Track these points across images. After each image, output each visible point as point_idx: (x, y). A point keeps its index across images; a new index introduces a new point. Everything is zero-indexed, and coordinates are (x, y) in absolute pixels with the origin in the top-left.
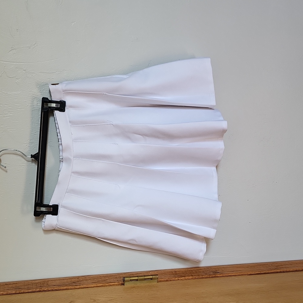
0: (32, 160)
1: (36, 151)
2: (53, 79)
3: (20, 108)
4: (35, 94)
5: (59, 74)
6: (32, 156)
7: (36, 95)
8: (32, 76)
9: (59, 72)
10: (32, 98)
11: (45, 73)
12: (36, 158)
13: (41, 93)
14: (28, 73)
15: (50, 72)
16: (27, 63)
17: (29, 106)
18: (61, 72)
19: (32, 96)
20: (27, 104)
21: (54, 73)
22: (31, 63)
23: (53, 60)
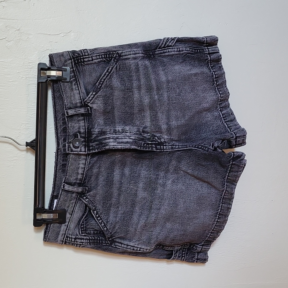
0: (27, 149)
1: (32, 137)
2: (56, 43)
3: (12, 81)
4: (32, 63)
5: (64, 37)
6: (27, 144)
8: (28, 38)
9: (65, 34)
11: (46, 34)
12: (34, 146)
14: (23, 35)
15: (52, 34)
16: (21, 20)
17: (24, 78)
18: (67, 34)
19: (27, 65)
20: (21, 76)
21: (58, 35)
22: (27, 21)
23: (57, 18)
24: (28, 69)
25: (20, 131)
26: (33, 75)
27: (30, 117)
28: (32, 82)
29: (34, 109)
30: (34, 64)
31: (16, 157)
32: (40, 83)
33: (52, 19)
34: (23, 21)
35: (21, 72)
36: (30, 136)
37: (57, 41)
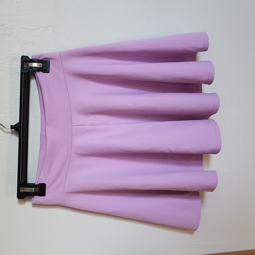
0: (12, 131)
1: (16, 120)
2: (36, 37)
4: (15, 54)
5: (44, 31)
6: (12, 127)
7: (17, 56)
8: (12, 32)
9: (44, 28)
10: (11, 59)
11: (28, 29)
12: (17, 129)
13: (22, 53)
14: (7, 29)
15: (33, 28)
16: (6, 16)
17: (8, 68)
18: (46, 29)
19: (11, 56)
20: (6, 66)
21: (38, 29)
22: (10, 17)
23: (37, 14)
24: (12, 60)
25: (5, 115)
26: (16, 65)
27: (14, 102)
28: (16, 71)
29: (17, 95)
30: (17, 55)
31: (2, 137)
32: (23, 74)
33: (32, 15)
34: (7, 17)
35: (6, 62)
36: (14, 119)
37: (37, 35)
